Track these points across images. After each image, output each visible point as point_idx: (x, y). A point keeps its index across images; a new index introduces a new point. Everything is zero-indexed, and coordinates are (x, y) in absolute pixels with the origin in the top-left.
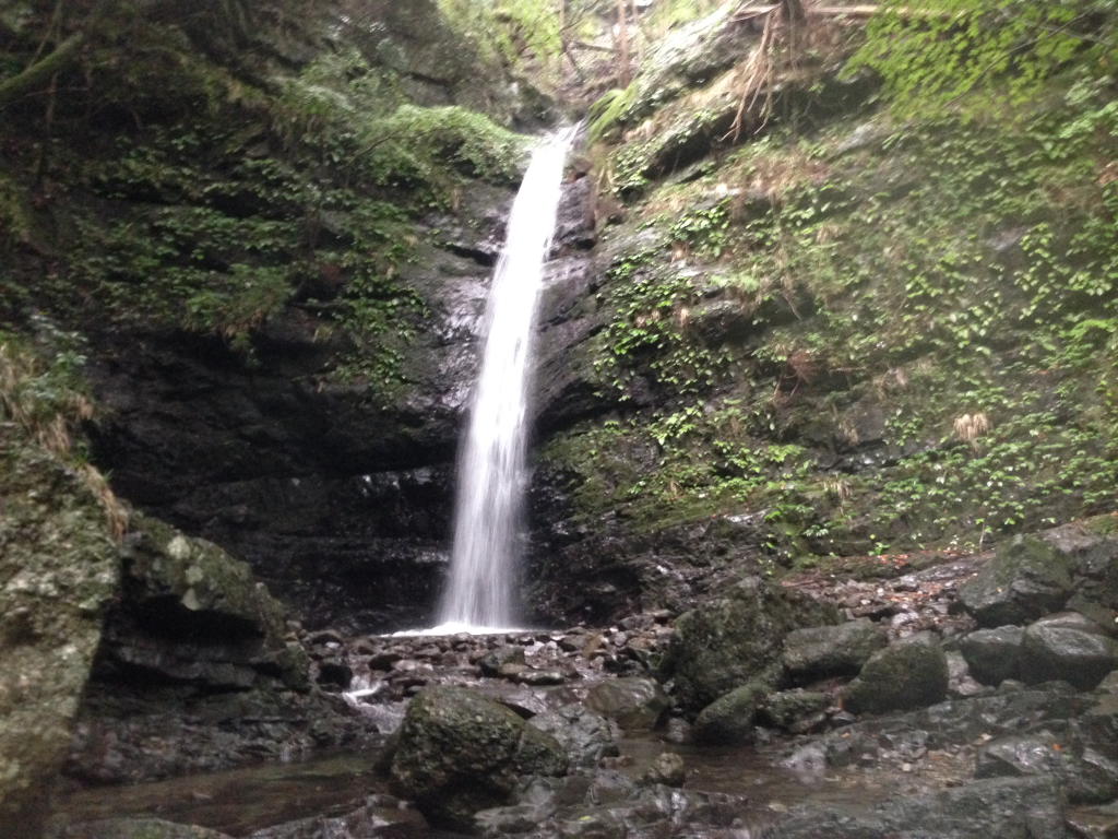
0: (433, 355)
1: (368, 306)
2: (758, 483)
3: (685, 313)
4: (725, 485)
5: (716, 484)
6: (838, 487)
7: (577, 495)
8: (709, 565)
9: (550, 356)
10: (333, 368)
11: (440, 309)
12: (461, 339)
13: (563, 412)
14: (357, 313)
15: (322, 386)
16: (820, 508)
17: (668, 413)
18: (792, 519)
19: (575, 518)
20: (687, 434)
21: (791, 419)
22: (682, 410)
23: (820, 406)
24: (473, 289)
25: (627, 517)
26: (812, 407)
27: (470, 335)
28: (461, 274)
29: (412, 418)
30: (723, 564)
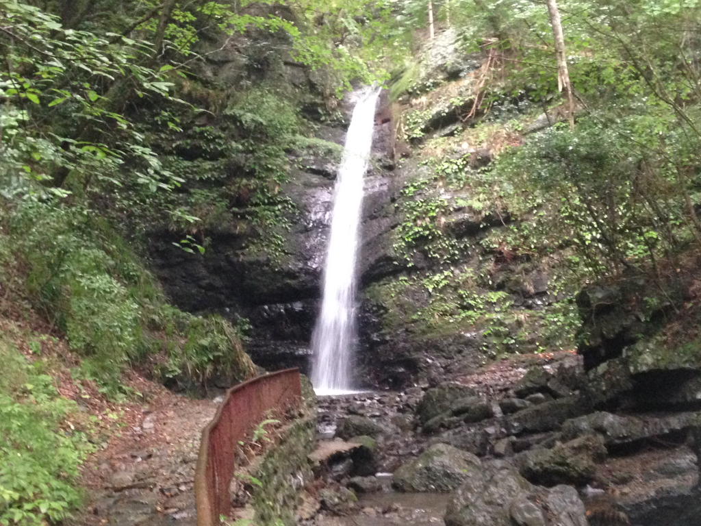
0: (302, 237)
1: (264, 210)
2: (481, 314)
3: (443, 220)
4: (464, 315)
5: (459, 314)
6: (522, 317)
7: (384, 319)
8: (453, 358)
9: (368, 239)
10: (247, 246)
11: (304, 209)
12: (318, 227)
13: (376, 272)
14: (259, 215)
15: (242, 256)
16: (512, 328)
17: (434, 273)
18: (497, 334)
19: (383, 331)
20: (445, 286)
21: (501, 277)
22: (441, 272)
23: (517, 271)
24: (323, 196)
25: (411, 332)
26: (512, 271)
27: (322, 224)
28: (316, 186)
29: (291, 275)
30: (461, 358)
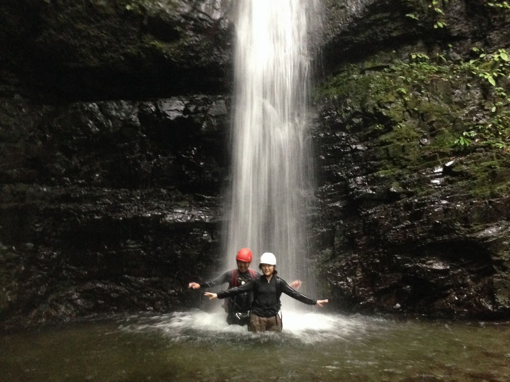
7: (383, 143)
13: (362, 37)
19: (382, 173)
29: (164, 28)
